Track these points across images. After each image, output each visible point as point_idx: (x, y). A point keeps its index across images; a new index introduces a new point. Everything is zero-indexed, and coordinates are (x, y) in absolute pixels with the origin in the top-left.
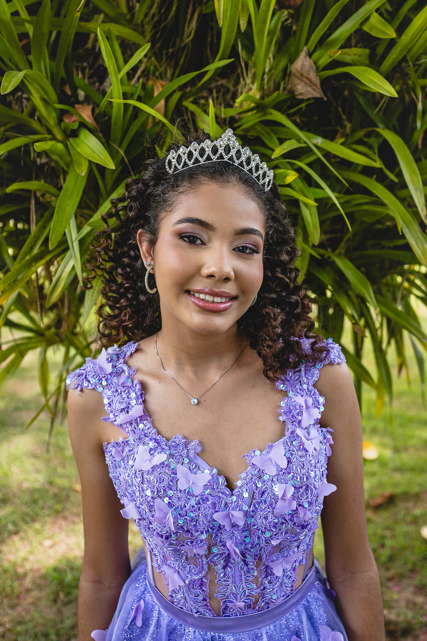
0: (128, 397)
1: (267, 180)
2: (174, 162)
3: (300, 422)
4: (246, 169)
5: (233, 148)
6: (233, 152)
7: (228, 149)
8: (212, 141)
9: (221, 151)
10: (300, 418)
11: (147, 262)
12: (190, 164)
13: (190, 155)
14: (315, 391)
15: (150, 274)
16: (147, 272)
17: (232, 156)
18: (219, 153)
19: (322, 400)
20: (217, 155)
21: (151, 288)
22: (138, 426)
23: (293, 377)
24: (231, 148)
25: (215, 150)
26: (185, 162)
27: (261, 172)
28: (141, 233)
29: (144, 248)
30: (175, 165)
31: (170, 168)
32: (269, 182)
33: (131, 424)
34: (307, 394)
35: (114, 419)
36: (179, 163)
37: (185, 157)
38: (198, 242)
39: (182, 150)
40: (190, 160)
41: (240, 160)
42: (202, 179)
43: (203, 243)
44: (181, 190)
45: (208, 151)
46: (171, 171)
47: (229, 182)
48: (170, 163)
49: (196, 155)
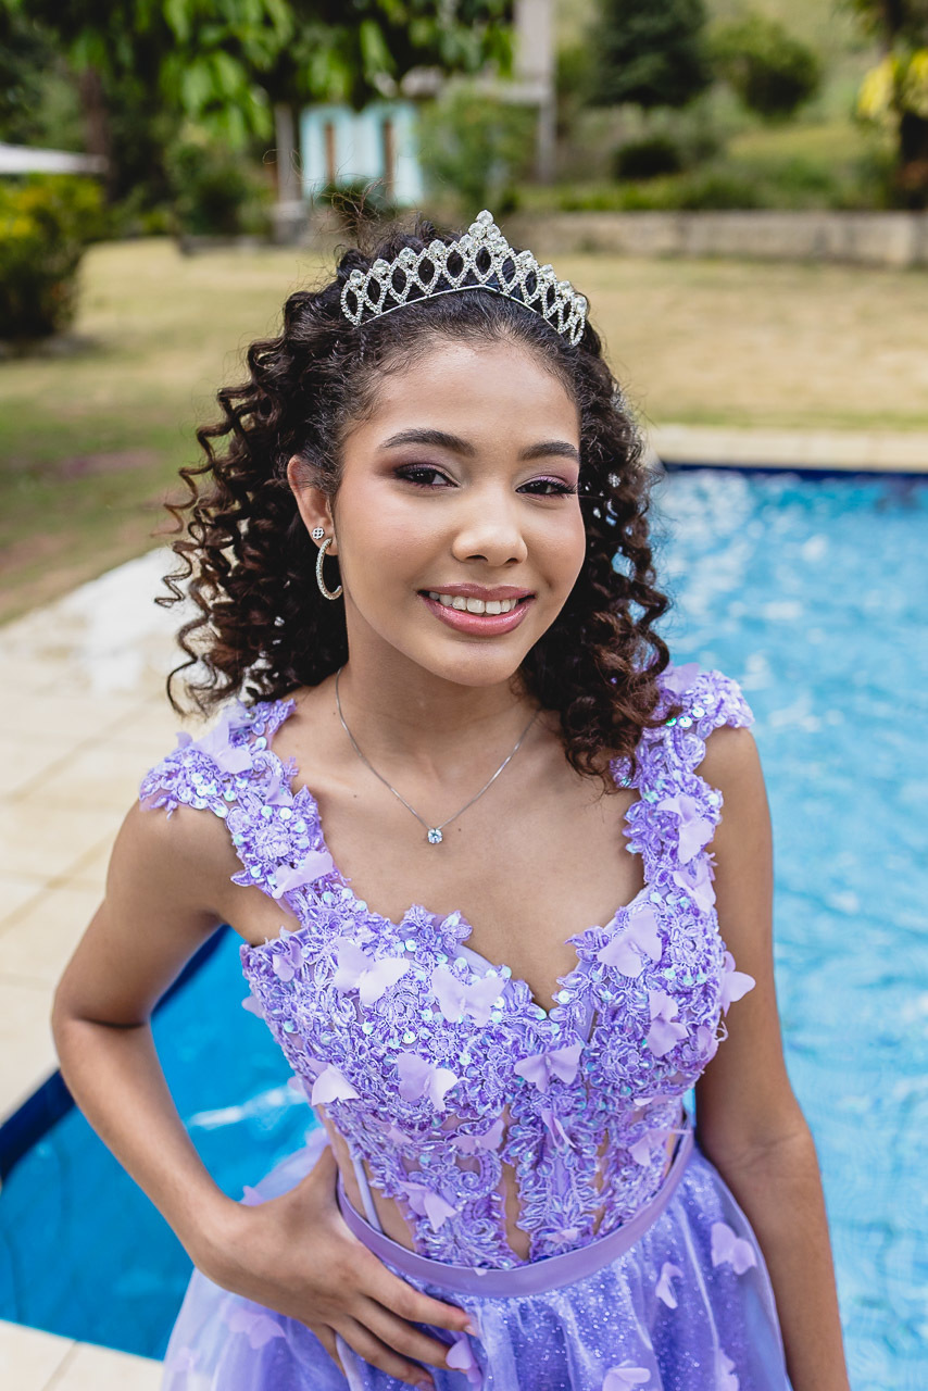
0: (288, 829)
1: (573, 320)
2: (362, 297)
3: (674, 852)
4: (528, 300)
5: (497, 256)
6: (496, 265)
7: (484, 260)
8: (448, 244)
9: (469, 264)
10: (673, 844)
11: (316, 530)
12: (401, 299)
13: (399, 280)
14: (698, 784)
15: (326, 558)
16: (320, 555)
17: (495, 274)
18: (465, 270)
19: (715, 799)
20: (463, 275)
21: (331, 589)
22: (319, 896)
23: (648, 757)
24: (492, 255)
25: (455, 264)
26: (388, 296)
27: (559, 305)
28: (295, 465)
29: (304, 499)
30: (364, 304)
31: (354, 312)
32: (578, 326)
33: (305, 892)
34: (682, 790)
35: (262, 880)
36: (375, 299)
37: (386, 285)
38: (438, 480)
39: (379, 268)
40: (399, 291)
41: (513, 283)
42: (435, 337)
43: (449, 483)
44: (387, 365)
45: (440, 268)
46: (355, 319)
47: (496, 339)
48: (352, 299)
49: (413, 277)
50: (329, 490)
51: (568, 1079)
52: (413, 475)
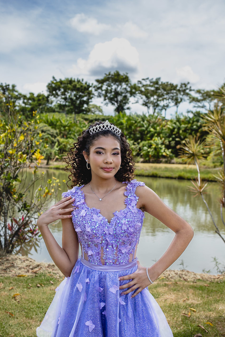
1: (119, 133)
2: (92, 131)
4: (113, 131)
5: (109, 125)
6: (109, 127)
7: (107, 126)
8: (103, 124)
9: (105, 127)
11: (87, 161)
12: (97, 131)
13: (97, 129)
14: (135, 196)
15: (88, 164)
19: (137, 198)
20: (104, 128)
21: (89, 168)
25: (103, 127)
27: (117, 131)
28: (84, 152)
29: (85, 157)
34: (133, 196)
36: (94, 131)
37: (95, 129)
38: (102, 153)
39: (94, 127)
40: (97, 130)
41: (111, 129)
42: (101, 136)
43: (103, 154)
44: (95, 140)
45: (102, 127)
46: (91, 133)
47: (109, 136)
48: (91, 131)
49: (98, 128)
50: (88, 155)
51: (111, 233)
52: (98, 153)
